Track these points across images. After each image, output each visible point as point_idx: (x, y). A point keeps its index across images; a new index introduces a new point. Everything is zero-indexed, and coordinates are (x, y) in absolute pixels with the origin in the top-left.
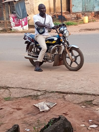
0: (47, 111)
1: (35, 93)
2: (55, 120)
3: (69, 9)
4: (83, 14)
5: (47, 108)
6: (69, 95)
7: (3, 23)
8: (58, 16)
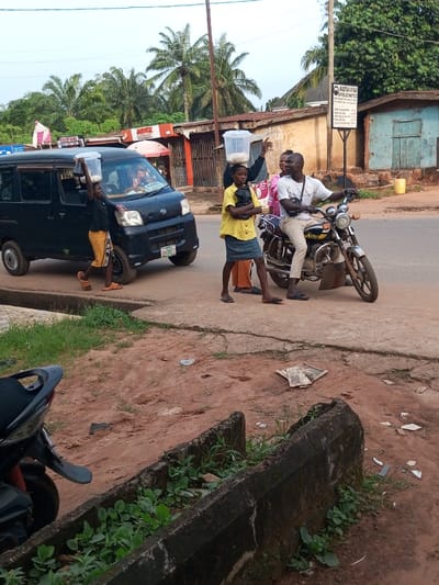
0: (306, 388)
1: (279, 346)
2: (324, 408)
3: (361, 163)
4: (393, 174)
5: (306, 381)
6: (357, 355)
7: (216, 192)
8: (337, 178)
